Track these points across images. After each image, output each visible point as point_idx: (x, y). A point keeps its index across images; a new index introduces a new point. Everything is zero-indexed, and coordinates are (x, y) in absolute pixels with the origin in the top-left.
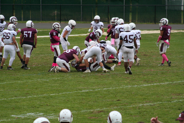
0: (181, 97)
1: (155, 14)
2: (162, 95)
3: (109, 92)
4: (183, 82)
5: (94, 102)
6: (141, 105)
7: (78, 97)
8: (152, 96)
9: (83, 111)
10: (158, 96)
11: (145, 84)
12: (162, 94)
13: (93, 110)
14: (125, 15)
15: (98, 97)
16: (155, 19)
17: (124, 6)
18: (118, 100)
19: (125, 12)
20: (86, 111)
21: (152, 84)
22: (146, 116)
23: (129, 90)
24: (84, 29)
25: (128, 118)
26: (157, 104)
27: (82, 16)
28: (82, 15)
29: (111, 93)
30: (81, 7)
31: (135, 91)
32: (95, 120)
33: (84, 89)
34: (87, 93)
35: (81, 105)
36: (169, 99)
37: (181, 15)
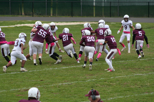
0: (93, 77)
1: (72, 9)
2: (78, 76)
3: (34, 73)
4: (95, 65)
5: (21, 82)
6: (60, 84)
7: (7, 78)
8: (70, 77)
9: (12, 90)
10: (75, 77)
11: (64, 67)
12: (78, 74)
13: (20, 89)
14: (47, 9)
15: (24, 78)
16: (72, 13)
17: (46, 2)
18: (42, 80)
19: (47, 7)
20: (15, 90)
21: (70, 67)
22: (64, 93)
23: (50, 72)
24: (13, 21)
25: (50, 95)
26: (74, 83)
27: (10, 11)
28: (11, 9)
29: (36, 75)
30: (10, 2)
31: (55, 73)
32: (22, 97)
33: (13, 72)
34: (15, 74)
35: (10, 85)
36: (84, 79)
37: (93, 10)
